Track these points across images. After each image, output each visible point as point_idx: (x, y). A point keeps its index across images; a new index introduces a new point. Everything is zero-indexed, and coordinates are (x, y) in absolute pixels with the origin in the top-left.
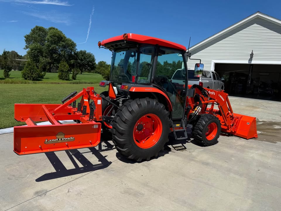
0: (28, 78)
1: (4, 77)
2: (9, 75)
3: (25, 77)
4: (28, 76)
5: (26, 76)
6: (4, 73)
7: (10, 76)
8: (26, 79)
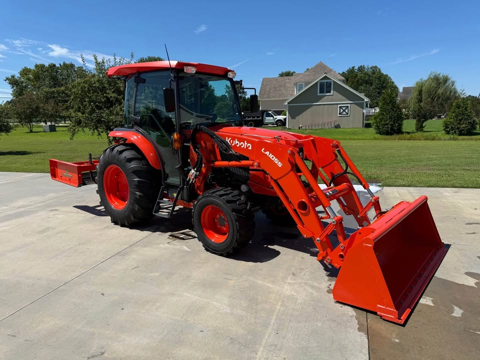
0: (451, 132)
1: (415, 131)
2: (424, 127)
3: (448, 129)
4: (452, 128)
5: (448, 127)
6: (416, 125)
7: (425, 129)
8: (448, 133)
